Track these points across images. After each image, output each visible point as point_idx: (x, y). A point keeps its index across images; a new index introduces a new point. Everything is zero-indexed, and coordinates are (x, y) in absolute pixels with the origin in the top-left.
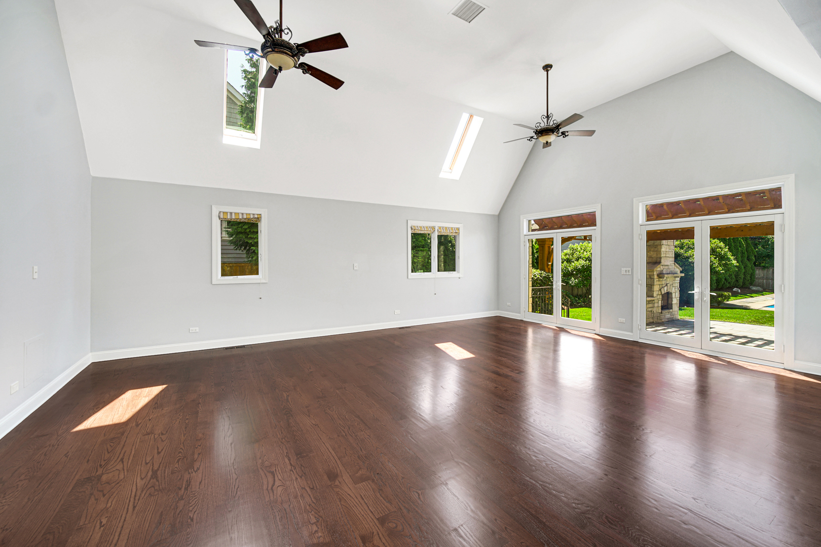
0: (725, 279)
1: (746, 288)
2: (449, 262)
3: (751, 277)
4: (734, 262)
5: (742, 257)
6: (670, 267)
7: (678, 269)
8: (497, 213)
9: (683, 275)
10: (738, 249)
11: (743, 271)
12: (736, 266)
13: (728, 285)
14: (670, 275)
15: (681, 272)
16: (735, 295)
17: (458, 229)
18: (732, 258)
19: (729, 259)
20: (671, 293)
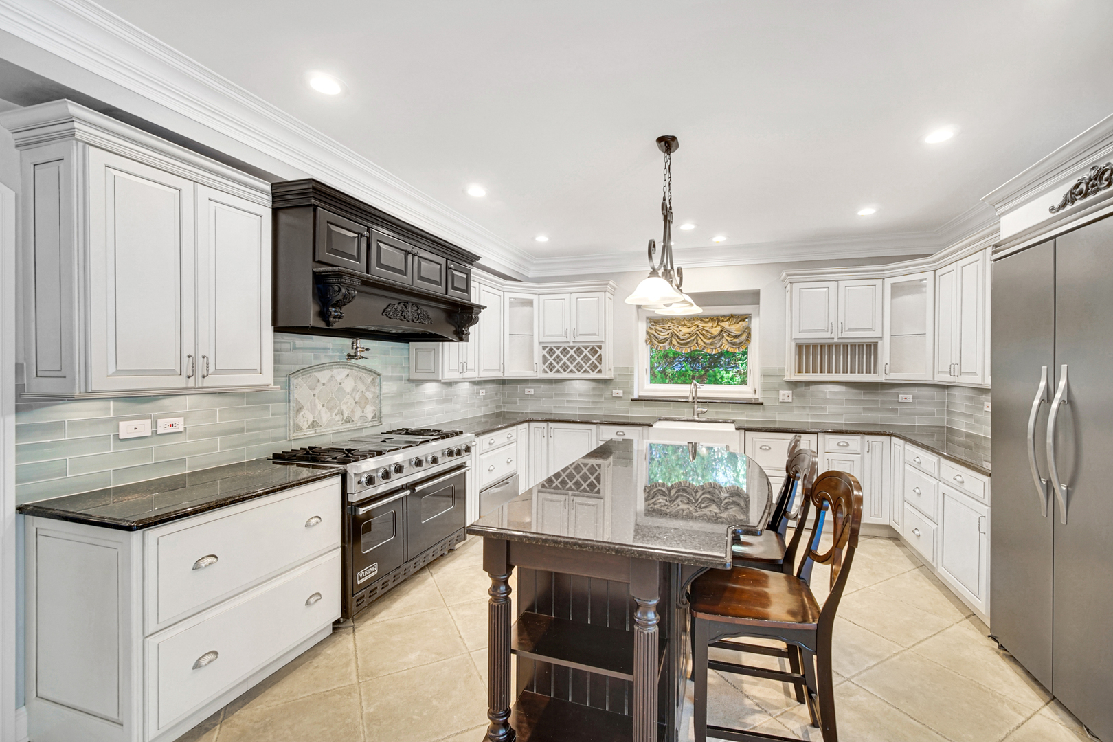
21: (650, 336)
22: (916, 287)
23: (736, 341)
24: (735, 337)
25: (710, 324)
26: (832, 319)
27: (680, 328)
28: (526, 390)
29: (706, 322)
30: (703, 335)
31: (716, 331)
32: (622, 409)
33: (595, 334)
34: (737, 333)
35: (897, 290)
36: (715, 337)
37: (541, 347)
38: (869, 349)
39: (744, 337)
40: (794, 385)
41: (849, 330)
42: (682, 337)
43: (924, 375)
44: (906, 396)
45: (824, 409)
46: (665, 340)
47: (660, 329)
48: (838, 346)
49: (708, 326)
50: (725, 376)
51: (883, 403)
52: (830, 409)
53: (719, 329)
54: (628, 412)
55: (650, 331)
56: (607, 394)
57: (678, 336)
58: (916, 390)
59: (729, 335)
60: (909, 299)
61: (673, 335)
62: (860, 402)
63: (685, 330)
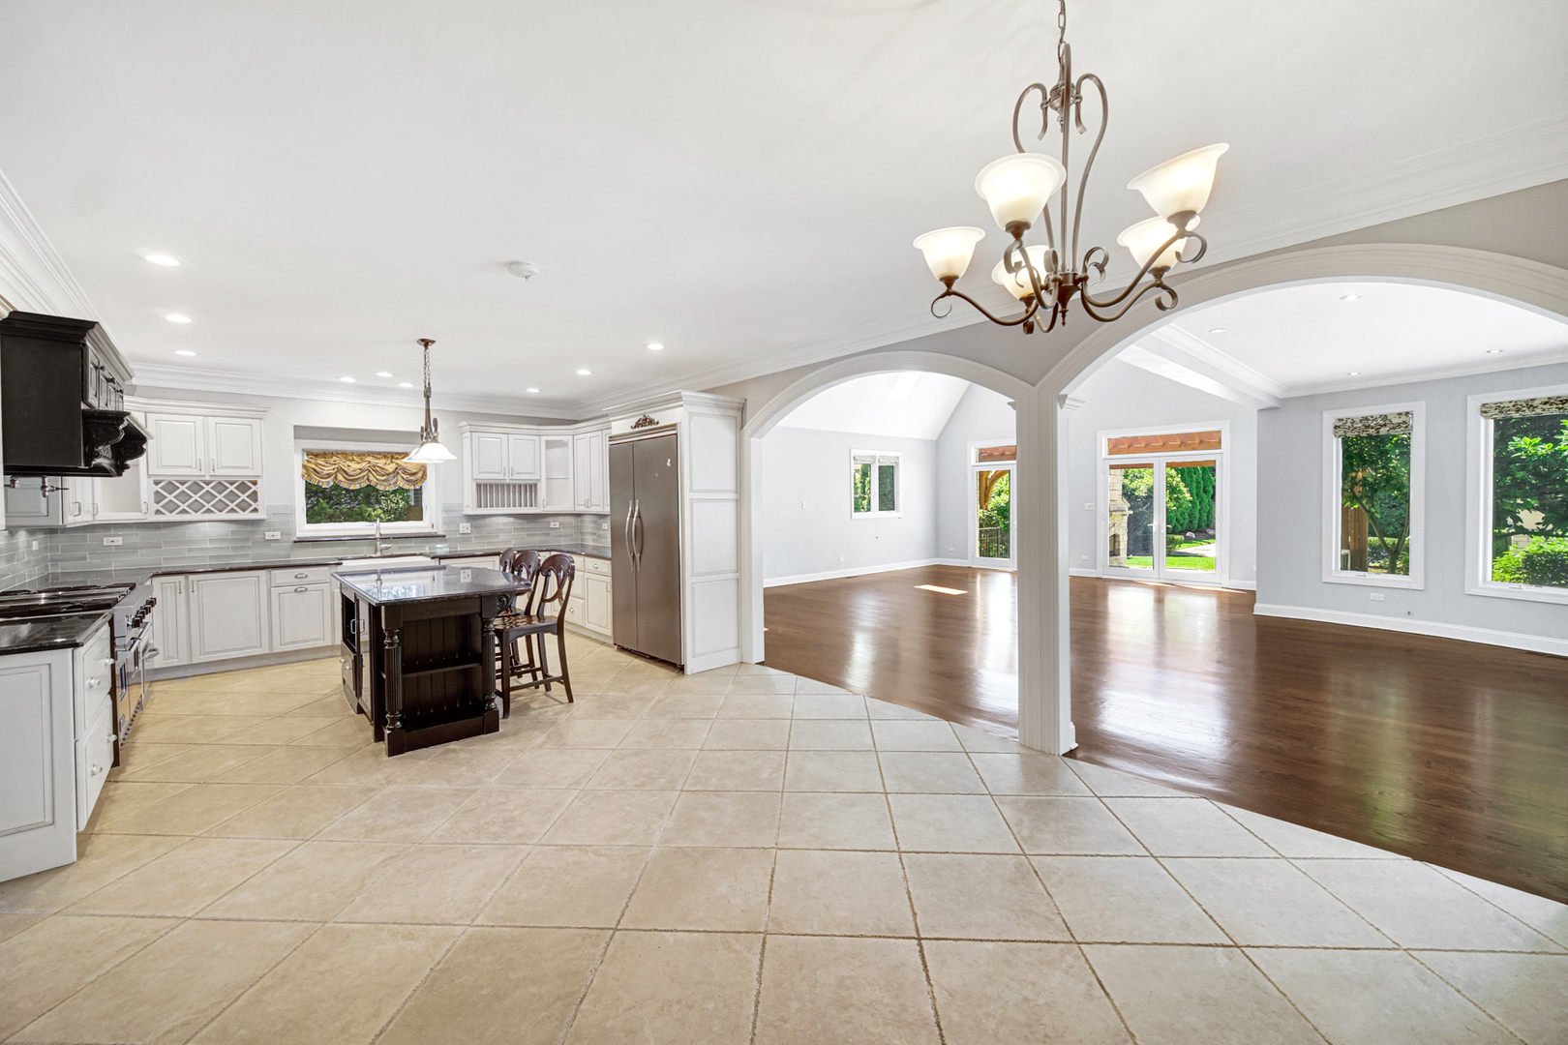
0: (1177, 520)
1: (1202, 532)
2: (888, 501)
3: (1207, 517)
4: (1188, 496)
5: (1197, 488)
6: (1117, 503)
7: (1126, 505)
8: (935, 439)
9: (1131, 512)
10: (1192, 477)
11: (1199, 507)
12: (1190, 501)
13: (1180, 528)
14: (1118, 513)
15: (1130, 509)
16: (1188, 540)
17: (898, 458)
18: (1185, 490)
19: (1180, 492)
20: (1118, 536)
21: (307, 470)
22: (561, 444)
23: (412, 478)
24: (411, 475)
25: (383, 461)
26: (505, 465)
27: (348, 463)
28: (105, 539)
29: (377, 458)
30: (376, 471)
31: (391, 468)
32: (282, 552)
33: (247, 468)
34: (414, 471)
35: (549, 445)
36: (388, 475)
37: (152, 480)
38: (531, 488)
39: (420, 475)
40: (471, 518)
41: (518, 473)
42: (351, 473)
43: (568, 508)
44: (555, 524)
45: (498, 536)
46: (329, 475)
47: (323, 463)
48: (508, 485)
49: (381, 462)
50: (373, 513)
51: (540, 529)
52: (502, 537)
53: (394, 466)
54: (289, 556)
55: (307, 464)
56: (259, 536)
57: (345, 471)
58: (561, 519)
59: (405, 472)
60: (556, 451)
61: (340, 470)
62: (523, 529)
63: (354, 466)
